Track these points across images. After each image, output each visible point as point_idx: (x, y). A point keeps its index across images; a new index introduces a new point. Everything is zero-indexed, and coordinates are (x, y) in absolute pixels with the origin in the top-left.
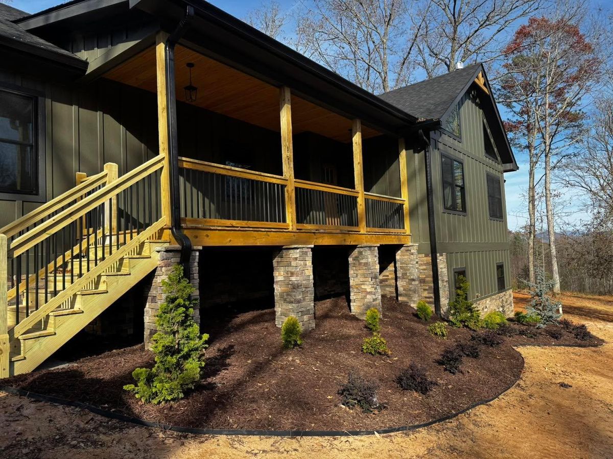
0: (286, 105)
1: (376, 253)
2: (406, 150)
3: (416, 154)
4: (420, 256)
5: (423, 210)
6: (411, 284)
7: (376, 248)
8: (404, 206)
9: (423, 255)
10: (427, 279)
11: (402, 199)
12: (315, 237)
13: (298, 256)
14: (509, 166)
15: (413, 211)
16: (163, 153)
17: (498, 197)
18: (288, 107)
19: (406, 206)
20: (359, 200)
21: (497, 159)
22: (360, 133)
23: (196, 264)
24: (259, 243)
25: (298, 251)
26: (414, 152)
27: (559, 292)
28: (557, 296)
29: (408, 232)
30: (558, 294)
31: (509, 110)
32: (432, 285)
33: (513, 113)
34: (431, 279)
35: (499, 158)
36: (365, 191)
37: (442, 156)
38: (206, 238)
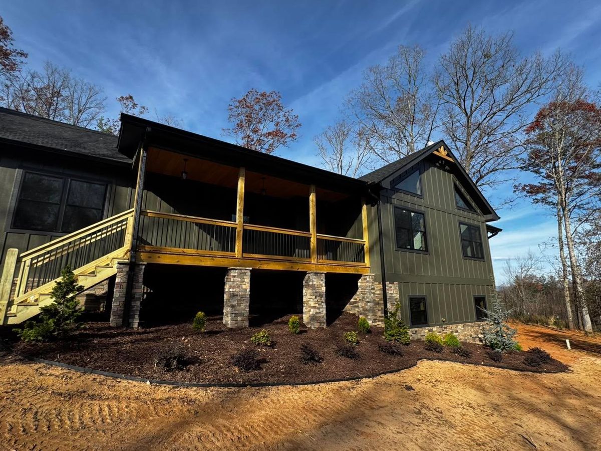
0: (240, 178)
1: (323, 278)
2: (366, 205)
3: (373, 208)
4: (376, 283)
5: (377, 248)
6: (367, 305)
7: (324, 275)
8: (365, 246)
9: (378, 283)
10: (380, 302)
11: (364, 240)
12: (260, 263)
13: (236, 274)
14: (489, 217)
15: (371, 249)
16: (135, 207)
17: (479, 241)
18: (242, 179)
19: (366, 246)
20: (312, 240)
21: (475, 211)
22: (315, 194)
23: (142, 273)
24: (203, 264)
25: (237, 271)
26: (371, 206)
27: (591, 331)
28: (589, 335)
29: (368, 265)
30: (590, 333)
31: (538, 175)
32: (383, 306)
33: (541, 177)
34: (382, 302)
35: (479, 211)
36: (317, 233)
37: (396, 208)
38: (158, 258)
